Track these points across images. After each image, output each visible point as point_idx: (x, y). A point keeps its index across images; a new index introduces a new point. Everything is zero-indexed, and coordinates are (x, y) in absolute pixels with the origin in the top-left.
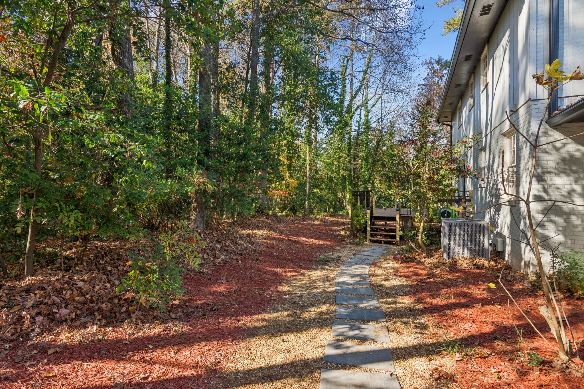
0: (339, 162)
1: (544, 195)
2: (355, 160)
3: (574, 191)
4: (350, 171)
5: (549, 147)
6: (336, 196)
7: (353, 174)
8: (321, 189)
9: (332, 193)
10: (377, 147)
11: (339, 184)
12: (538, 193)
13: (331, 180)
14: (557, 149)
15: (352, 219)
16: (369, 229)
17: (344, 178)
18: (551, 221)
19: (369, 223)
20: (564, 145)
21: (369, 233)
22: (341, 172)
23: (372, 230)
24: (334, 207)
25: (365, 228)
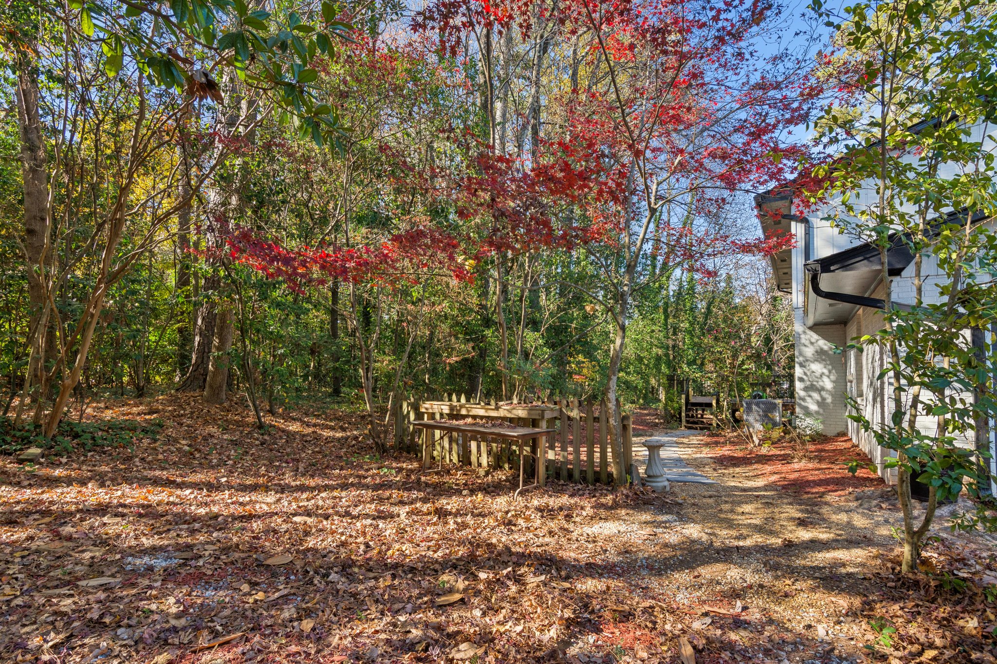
0: (651, 337)
1: (804, 377)
2: (675, 334)
3: (823, 373)
4: (668, 348)
5: (807, 343)
6: (647, 382)
7: (671, 352)
8: (628, 373)
9: (642, 378)
10: (708, 313)
11: (651, 366)
12: (801, 376)
13: (640, 359)
14: (812, 343)
15: (666, 404)
16: (683, 414)
17: (658, 358)
18: (810, 396)
19: (684, 408)
20: (817, 341)
21: (683, 419)
22: (655, 350)
23: (687, 416)
24: (645, 398)
25: (680, 414)
